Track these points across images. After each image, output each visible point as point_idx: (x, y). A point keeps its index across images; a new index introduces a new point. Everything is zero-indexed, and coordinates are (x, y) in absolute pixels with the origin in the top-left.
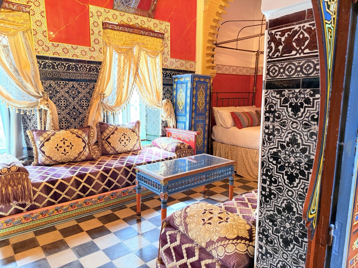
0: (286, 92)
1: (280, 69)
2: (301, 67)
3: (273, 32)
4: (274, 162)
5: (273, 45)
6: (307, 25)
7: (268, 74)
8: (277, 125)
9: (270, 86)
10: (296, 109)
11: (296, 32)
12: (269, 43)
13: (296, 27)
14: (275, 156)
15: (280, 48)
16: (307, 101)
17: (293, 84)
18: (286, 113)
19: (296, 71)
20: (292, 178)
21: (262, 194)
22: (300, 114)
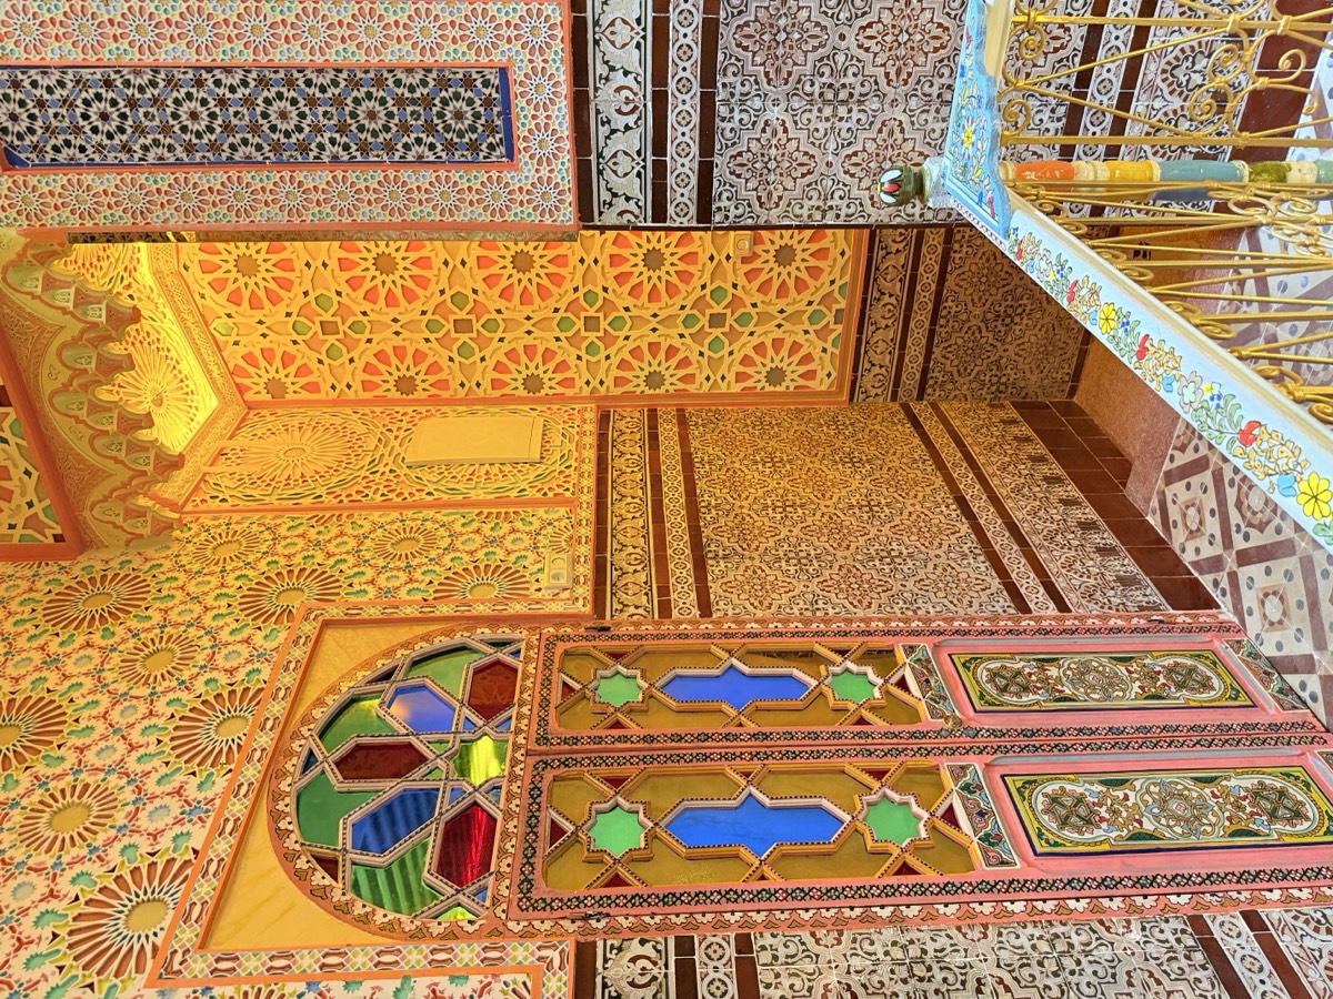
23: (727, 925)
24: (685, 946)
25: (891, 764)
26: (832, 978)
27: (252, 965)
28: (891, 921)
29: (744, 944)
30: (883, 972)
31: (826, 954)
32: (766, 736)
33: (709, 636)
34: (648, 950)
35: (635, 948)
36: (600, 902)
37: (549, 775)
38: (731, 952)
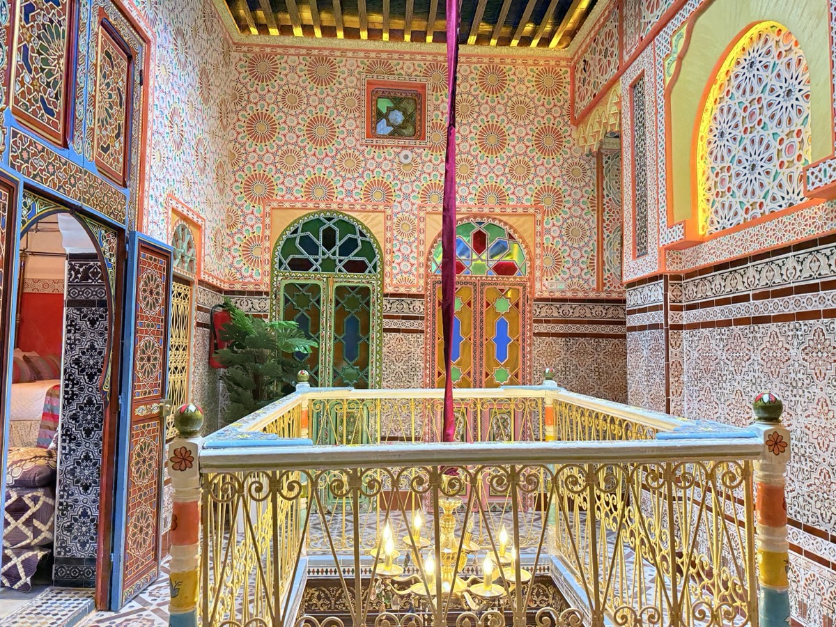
0: (85, 310)
1: (79, 292)
2: (96, 292)
3: (73, 263)
4: (76, 367)
5: (73, 272)
6: (99, 263)
7: (69, 295)
8: (78, 336)
9: (70, 304)
10: (93, 322)
11: (91, 267)
12: (70, 270)
13: (92, 263)
14: (77, 362)
15: (79, 276)
16: (101, 316)
17: (89, 303)
18: (85, 326)
19: (92, 295)
20: (91, 377)
21: (64, 398)
22: (96, 326)
23: (427, 328)
24: (422, 318)
25: (472, 379)
26: (413, 350)
27: (422, 225)
28: (425, 366)
29: (422, 332)
30: (414, 361)
31: (418, 350)
32: (481, 346)
33: (524, 334)
34: (422, 310)
35: (422, 307)
36: (434, 299)
37: (472, 286)
38: (420, 328)
